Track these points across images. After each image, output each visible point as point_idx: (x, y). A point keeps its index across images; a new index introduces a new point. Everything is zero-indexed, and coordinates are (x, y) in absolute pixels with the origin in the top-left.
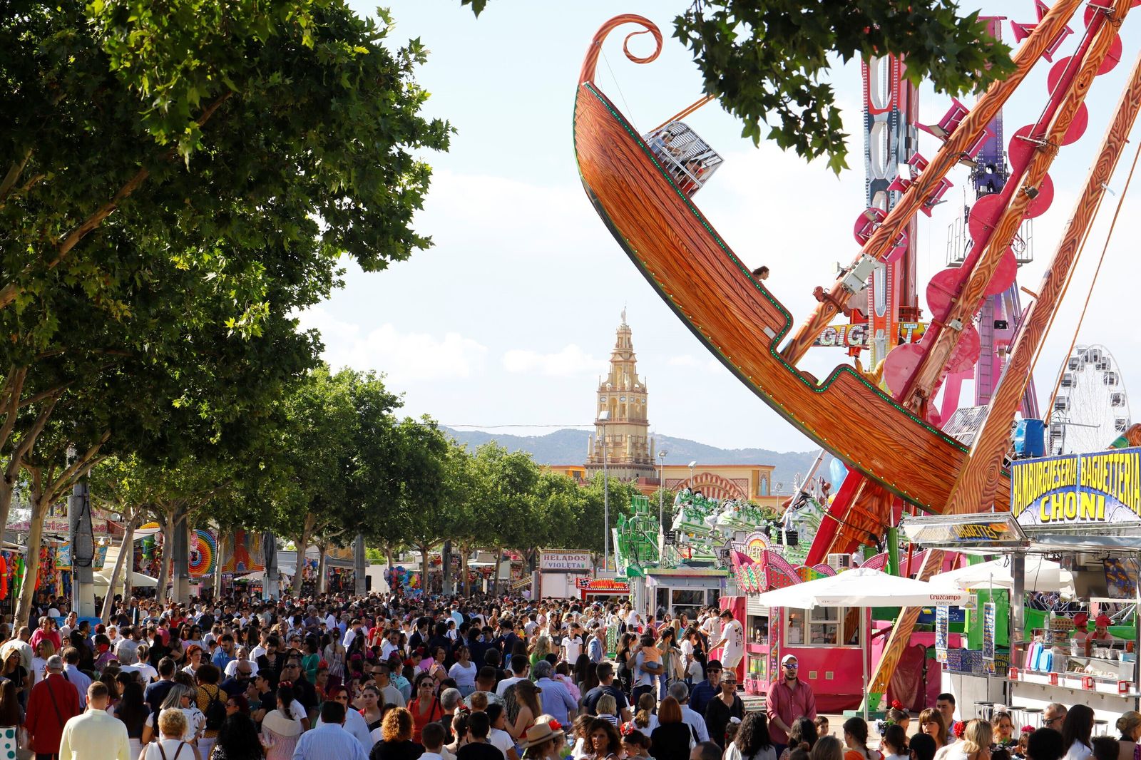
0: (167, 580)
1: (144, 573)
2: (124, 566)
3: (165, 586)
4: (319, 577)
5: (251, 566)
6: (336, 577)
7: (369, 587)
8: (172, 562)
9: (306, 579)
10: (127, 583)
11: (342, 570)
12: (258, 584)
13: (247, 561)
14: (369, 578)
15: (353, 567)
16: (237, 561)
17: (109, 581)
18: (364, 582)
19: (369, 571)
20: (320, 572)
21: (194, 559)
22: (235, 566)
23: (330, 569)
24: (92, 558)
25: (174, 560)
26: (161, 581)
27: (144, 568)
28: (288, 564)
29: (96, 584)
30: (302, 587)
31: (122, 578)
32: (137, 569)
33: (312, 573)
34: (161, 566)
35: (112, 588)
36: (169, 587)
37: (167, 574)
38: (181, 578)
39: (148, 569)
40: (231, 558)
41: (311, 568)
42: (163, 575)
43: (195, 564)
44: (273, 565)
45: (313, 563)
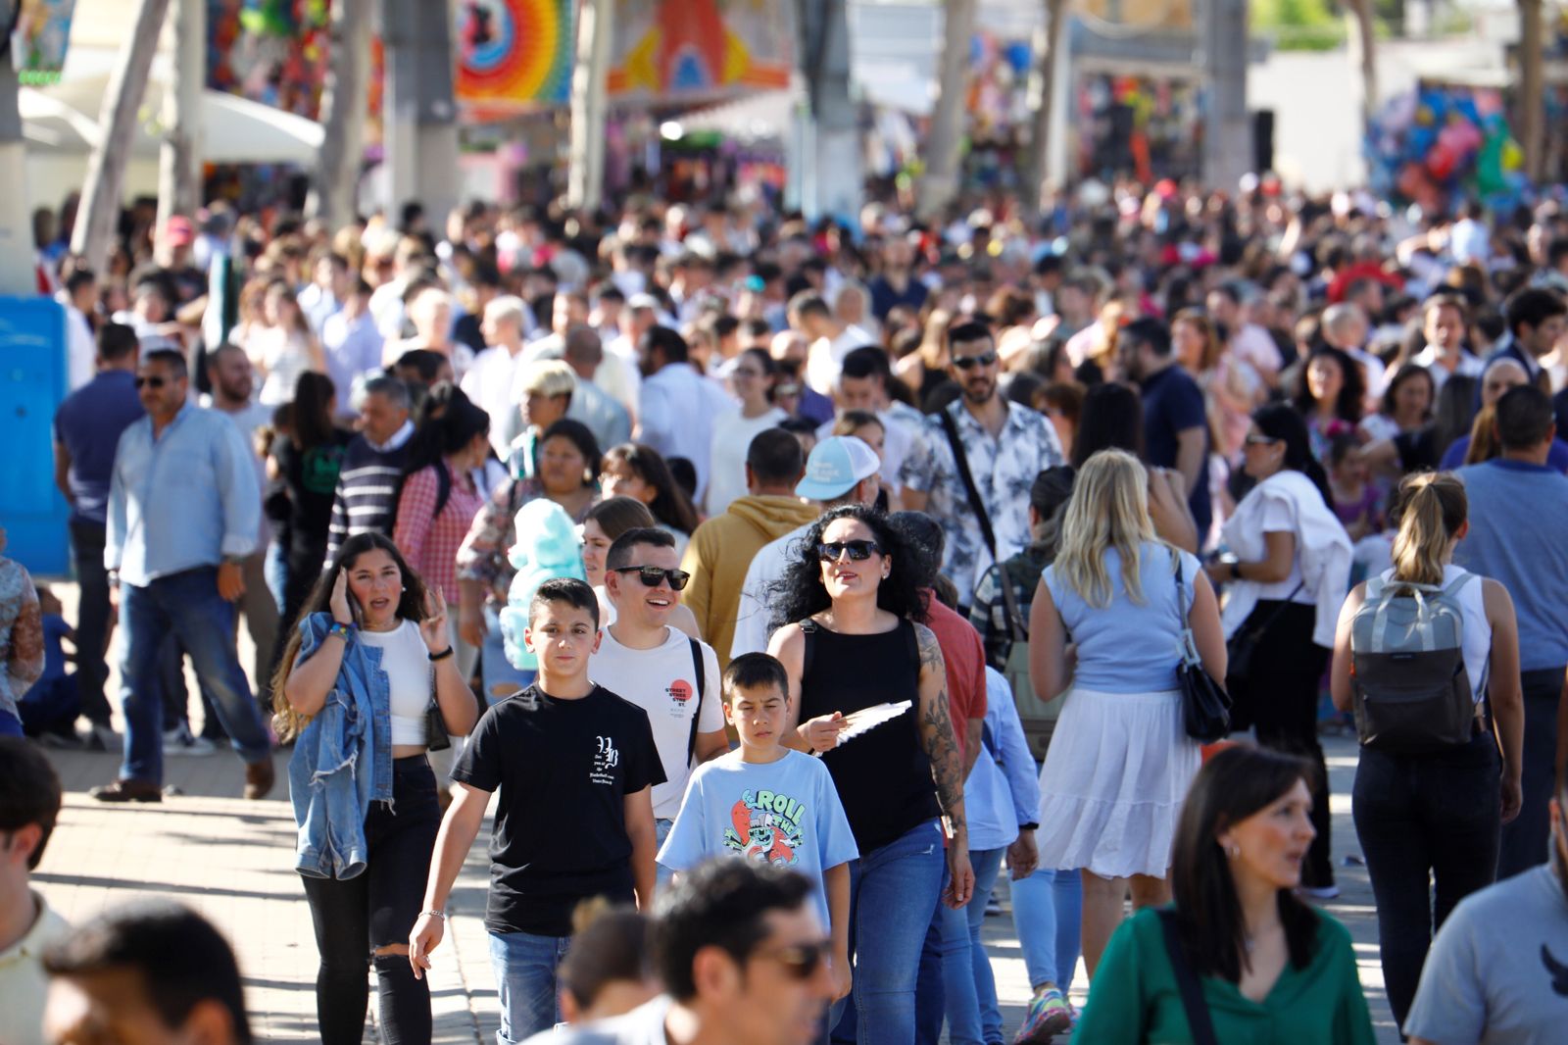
0: (362, 134)
1: (254, 97)
2: (163, 68)
3: (353, 158)
4: (1041, 117)
5: (734, 67)
6: (1118, 115)
7: (1263, 157)
8: (379, 49)
9: (980, 123)
10: (182, 148)
11: (1145, 84)
12: (769, 153)
13: (715, 44)
14: (1264, 124)
15: (1195, 70)
16: (671, 43)
17: (96, 133)
18: (1243, 139)
19: (1264, 86)
20: (1047, 94)
21: (480, 35)
22: (663, 66)
23: (1089, 80)
24: (13, 24)
25: (393, 39)
26: (336, 133)
27: (255, 75)
28: (901, 58)
29: (36, 148)
30: (965, 166)
31: (153, 118)
32: (221, 79)
33: (1006, 100)
34: (331, 66)
35: (111, 167)
36: (370, 164)
37: (361, 104)
38: (426, 121)
39: (275, 79)
40: (645, 34)
41: (1005, 73)
42: (342, 108)
43: (482, 58)
44: (833, 61)
45: (1015, 55)
